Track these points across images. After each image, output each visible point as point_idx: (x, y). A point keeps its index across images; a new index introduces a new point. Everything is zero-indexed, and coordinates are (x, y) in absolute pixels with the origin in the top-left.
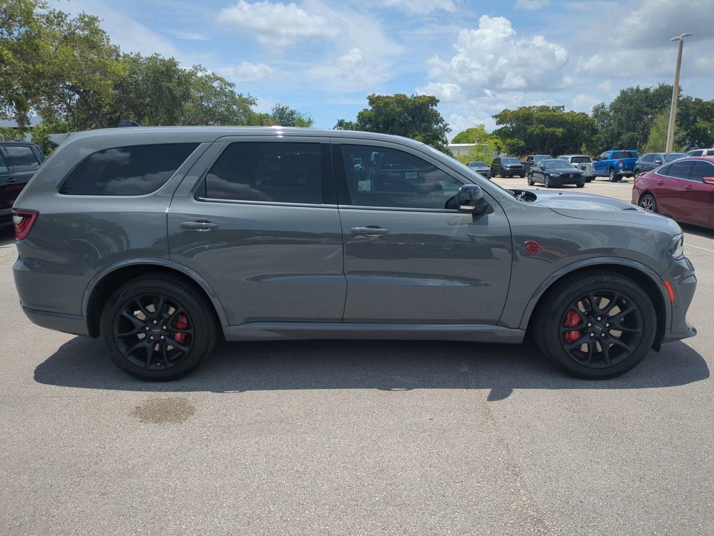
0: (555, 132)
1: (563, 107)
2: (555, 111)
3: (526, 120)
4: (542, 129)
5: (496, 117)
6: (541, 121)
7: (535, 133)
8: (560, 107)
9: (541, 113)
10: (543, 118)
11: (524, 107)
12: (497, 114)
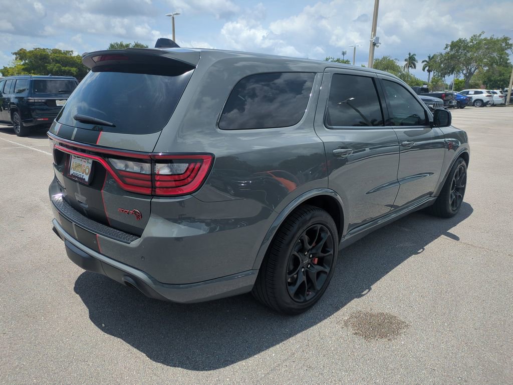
0: (70, 70)
1: (72, 51)
2: (66, 54)
3: (44, 59)
4: (60, 67)
5: (16, 54)
6: (57, 62)
7: (54, 70)
8: (70, 51)
9: (56, 55)
10: (58, 59)
11: (38, 48)
12: (16, 52)
